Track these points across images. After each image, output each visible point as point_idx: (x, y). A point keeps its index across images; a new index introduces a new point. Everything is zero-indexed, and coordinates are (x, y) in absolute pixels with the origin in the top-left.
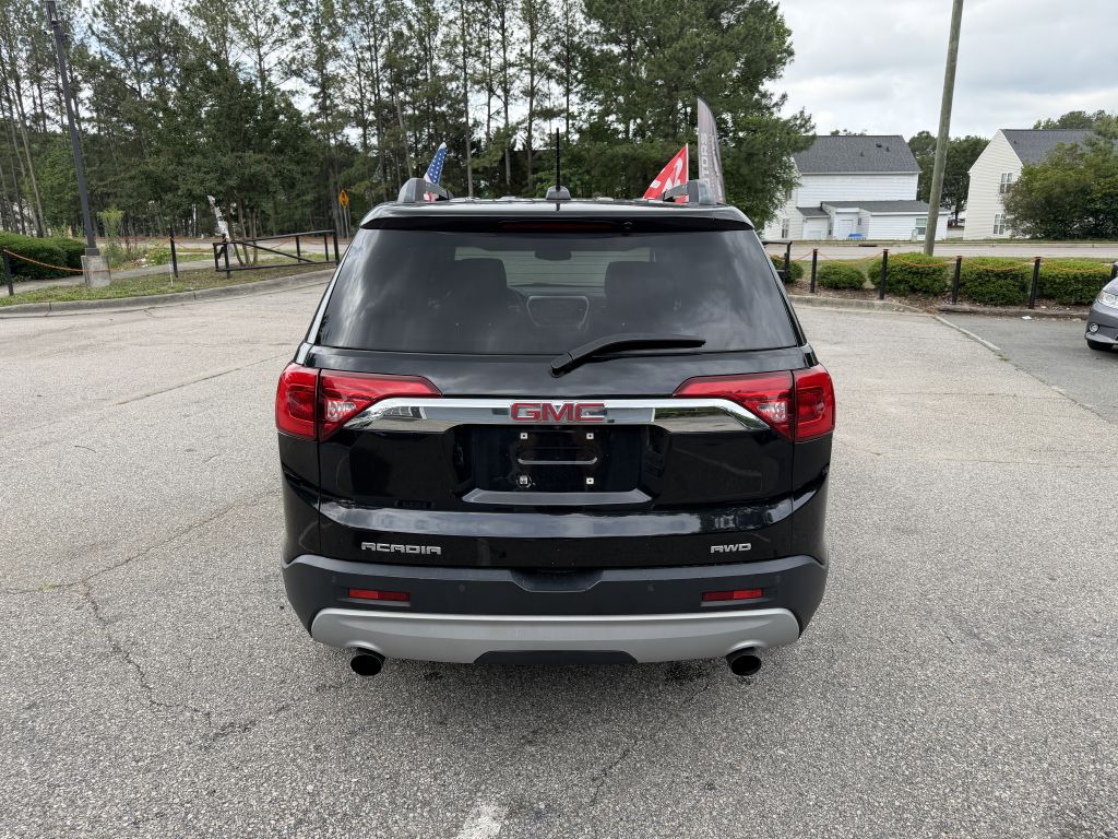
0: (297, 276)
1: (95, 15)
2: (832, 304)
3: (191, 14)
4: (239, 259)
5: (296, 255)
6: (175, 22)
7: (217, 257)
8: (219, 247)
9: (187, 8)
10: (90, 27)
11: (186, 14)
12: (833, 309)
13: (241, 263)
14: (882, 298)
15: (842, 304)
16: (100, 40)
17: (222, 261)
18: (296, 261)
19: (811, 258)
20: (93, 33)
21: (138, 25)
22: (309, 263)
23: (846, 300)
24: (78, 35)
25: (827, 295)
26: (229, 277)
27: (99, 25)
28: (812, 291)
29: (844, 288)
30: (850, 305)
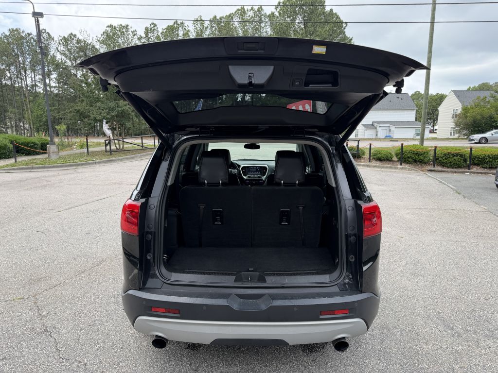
0: (141, 154)
1: (60, 43)
2: (379, 167)
3: (100, 43)
4: (116, 146)
5: (141, 145)
6: (93, 46)
7: (106, 146)
8: (107, 142)
9: (99, 41)
10: (57, 48)
11: (98, 43)
12: (379, 169)
13: (117, 149)
14: (401, 164)
15: (383, 167)
16: (61, 54)
17: (108, 147)
18: (141, 148)
19: (369, 146)
20: (58, 51)
21: (77, 48)
22: (147, 148)
23: (385, 166)
24: (52, 52)
25: (377, 163)
26: (111, 155)
27: (61, 48)
28: (370, 161)
29: (384, 160)
30: (387, 167)
